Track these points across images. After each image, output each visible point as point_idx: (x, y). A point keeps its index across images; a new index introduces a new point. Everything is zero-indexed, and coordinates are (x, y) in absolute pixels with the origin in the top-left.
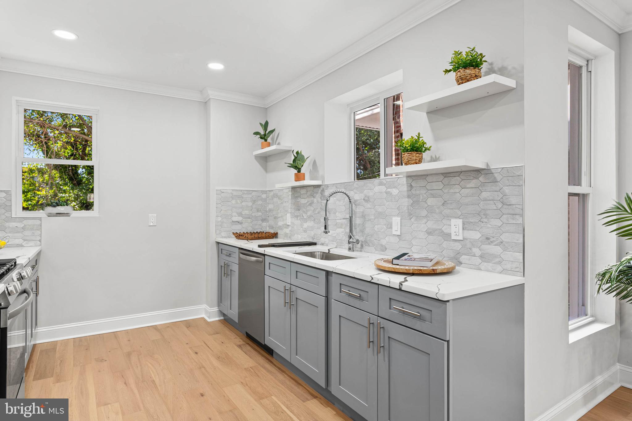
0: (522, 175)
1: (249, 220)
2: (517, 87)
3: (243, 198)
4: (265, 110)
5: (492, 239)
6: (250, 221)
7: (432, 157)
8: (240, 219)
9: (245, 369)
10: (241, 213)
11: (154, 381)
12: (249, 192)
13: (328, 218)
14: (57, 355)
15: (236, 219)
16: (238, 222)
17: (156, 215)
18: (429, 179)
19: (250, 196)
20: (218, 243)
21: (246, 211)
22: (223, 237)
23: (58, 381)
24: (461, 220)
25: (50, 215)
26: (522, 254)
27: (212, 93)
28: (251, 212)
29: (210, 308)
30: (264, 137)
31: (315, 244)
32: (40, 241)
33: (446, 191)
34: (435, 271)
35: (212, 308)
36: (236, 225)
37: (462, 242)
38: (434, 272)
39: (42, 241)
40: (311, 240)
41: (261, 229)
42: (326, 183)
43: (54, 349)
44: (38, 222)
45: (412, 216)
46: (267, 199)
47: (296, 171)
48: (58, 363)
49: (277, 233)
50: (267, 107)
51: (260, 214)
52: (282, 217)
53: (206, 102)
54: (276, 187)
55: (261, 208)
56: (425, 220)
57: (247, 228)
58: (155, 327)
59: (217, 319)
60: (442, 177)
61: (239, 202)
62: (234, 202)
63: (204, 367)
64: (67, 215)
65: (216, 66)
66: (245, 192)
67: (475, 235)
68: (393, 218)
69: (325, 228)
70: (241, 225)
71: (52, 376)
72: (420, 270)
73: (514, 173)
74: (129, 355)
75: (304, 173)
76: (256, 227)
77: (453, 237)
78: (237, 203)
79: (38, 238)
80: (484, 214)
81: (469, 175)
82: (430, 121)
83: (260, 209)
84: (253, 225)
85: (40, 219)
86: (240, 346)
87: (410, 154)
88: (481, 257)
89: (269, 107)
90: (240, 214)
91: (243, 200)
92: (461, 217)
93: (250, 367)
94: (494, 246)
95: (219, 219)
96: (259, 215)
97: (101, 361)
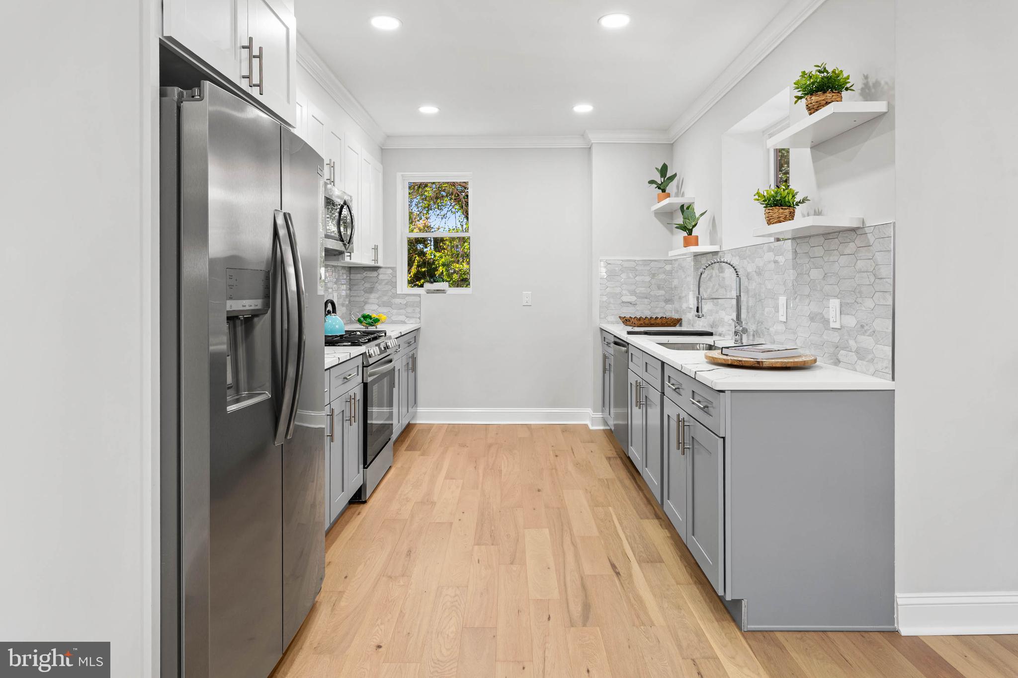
0: (891, 237)
1: (646, 300)
2: (888, 110)
3: (637, 270)
4: (670, 147)
5: (866, 328)
6: (648, 302)
7: (815, 211)
8: (633, 299)
9: (599, 479)
10: (635, 291)
11: (501, 470)
12: (646, 263)
13: (701, 297)
14: (430, 435)
15: (625, 299)
16: (631, 303)
17: (530, 292)
18: (813, 241)
19: (648, 268)
20: (602, 330)
21: (641, 289)
22: (608, 322)
23: (423, 455)
24: (839, 300)
25: (429, 292)
26: (890, 348)
27: (594, 137)
28: (649, 290)
29: (594, 412)
30: (662, 188)
31: (711, 334)
32: (419, 318)
33: (826, 259)
34: (761, 363)
35: (596, 412)
36: (628, 306)
37: (839, 331)
38: (759, 365)
39: (422, 318)
40: (708, 329)
41: (664, 313)
42: (724, 249)
43: (429, 430)
44: (417, 299)
45: (796, 295)
46: (673, 271)
47: (685, 234)
48: (428, 442)
49: (681, 319)
50: (672, 142)
51: (662, 292)
52: (686, 296)
53: (590, 148)
54: (669, 255)
55: (664, 284)
56: (807, 301)
57: (643, 311)
58: (528, 427)
59: (602, 428)
60: (822, 239)
61: (631, 275)
62: (624, 276)
63: (556, 470)
64: (443, 291)
65: (583, 108)
66: (641, 263)
67: (851, 321)
68: (780, 298)
69: (698, 311)
70: (635, 307)
71: (420, 450)
72: (740, 361)
73: (884, 233)
74: (490, 446)
75: (697, 236)
76: (657, 310)
77: (832, 325)
78: (629, 278)
79: (418, 316)
80: (859, 292)
81: (847, 237)
82: (815, 159)
83: (662, 286)
84: (652, 307)
85: (419, 295)
86: (609, 459)
87: (771, 210)
88: (857, 352)
89: (676, 141)
90: (633, 293)
91: (637, 274)
92: (839, 296)
93: (606, 479)
94: (867, 337)
95: (605, 298)
96: (660, 294)
97: (464, 447)
